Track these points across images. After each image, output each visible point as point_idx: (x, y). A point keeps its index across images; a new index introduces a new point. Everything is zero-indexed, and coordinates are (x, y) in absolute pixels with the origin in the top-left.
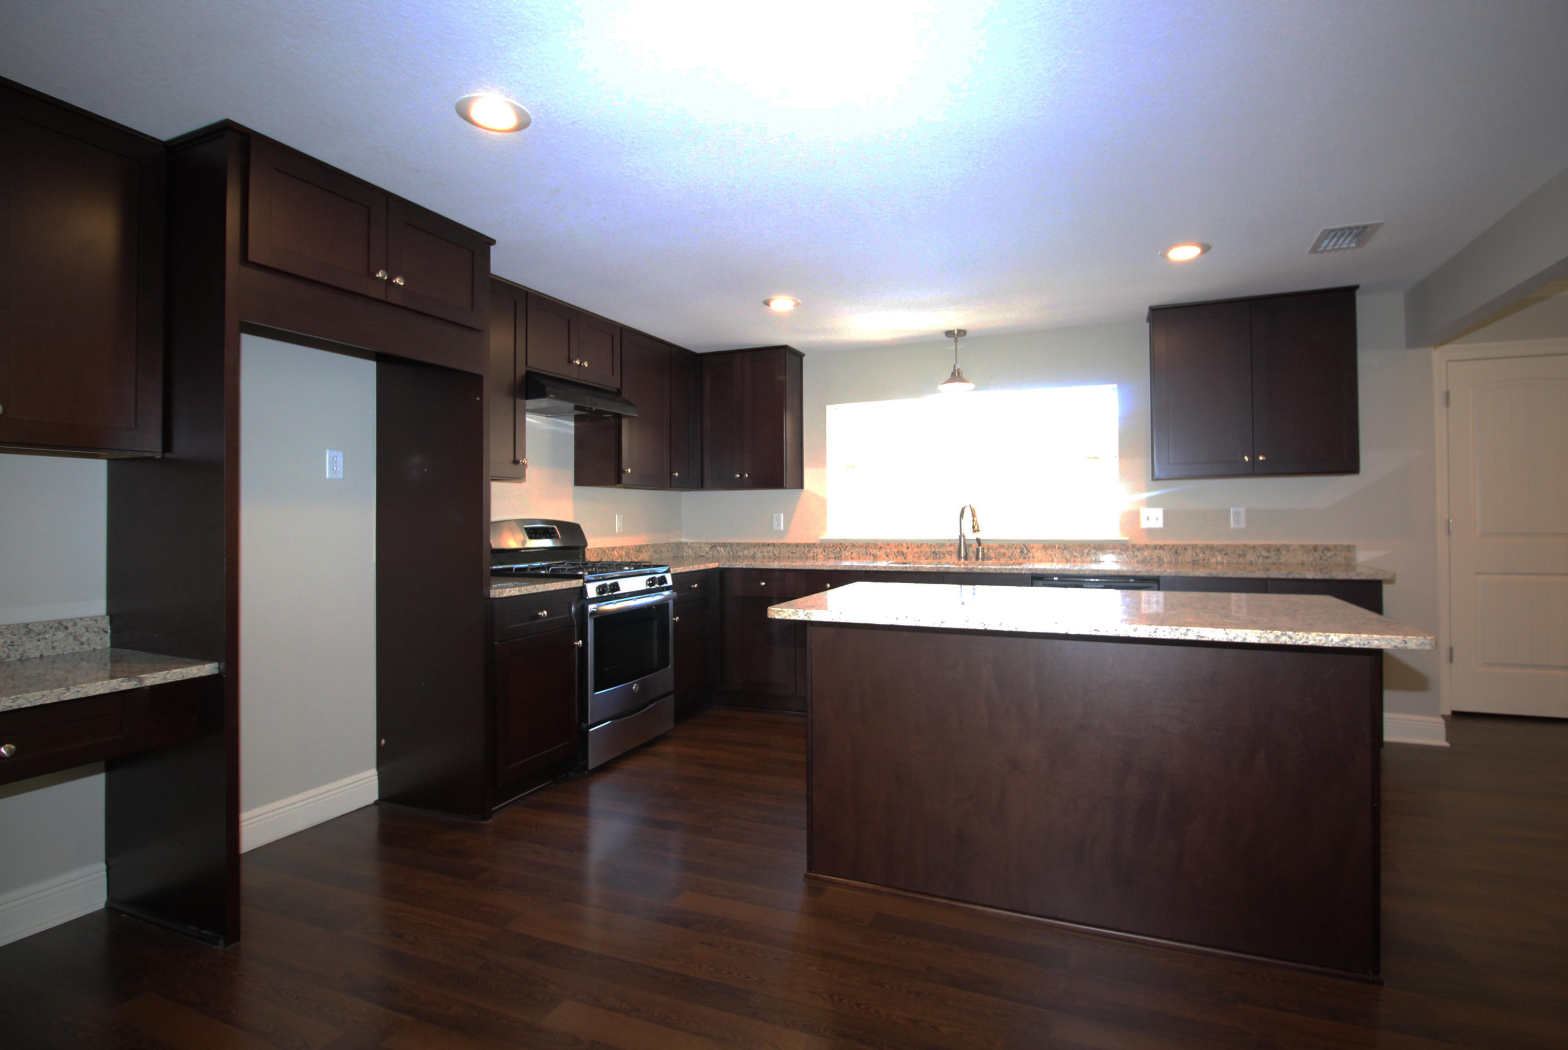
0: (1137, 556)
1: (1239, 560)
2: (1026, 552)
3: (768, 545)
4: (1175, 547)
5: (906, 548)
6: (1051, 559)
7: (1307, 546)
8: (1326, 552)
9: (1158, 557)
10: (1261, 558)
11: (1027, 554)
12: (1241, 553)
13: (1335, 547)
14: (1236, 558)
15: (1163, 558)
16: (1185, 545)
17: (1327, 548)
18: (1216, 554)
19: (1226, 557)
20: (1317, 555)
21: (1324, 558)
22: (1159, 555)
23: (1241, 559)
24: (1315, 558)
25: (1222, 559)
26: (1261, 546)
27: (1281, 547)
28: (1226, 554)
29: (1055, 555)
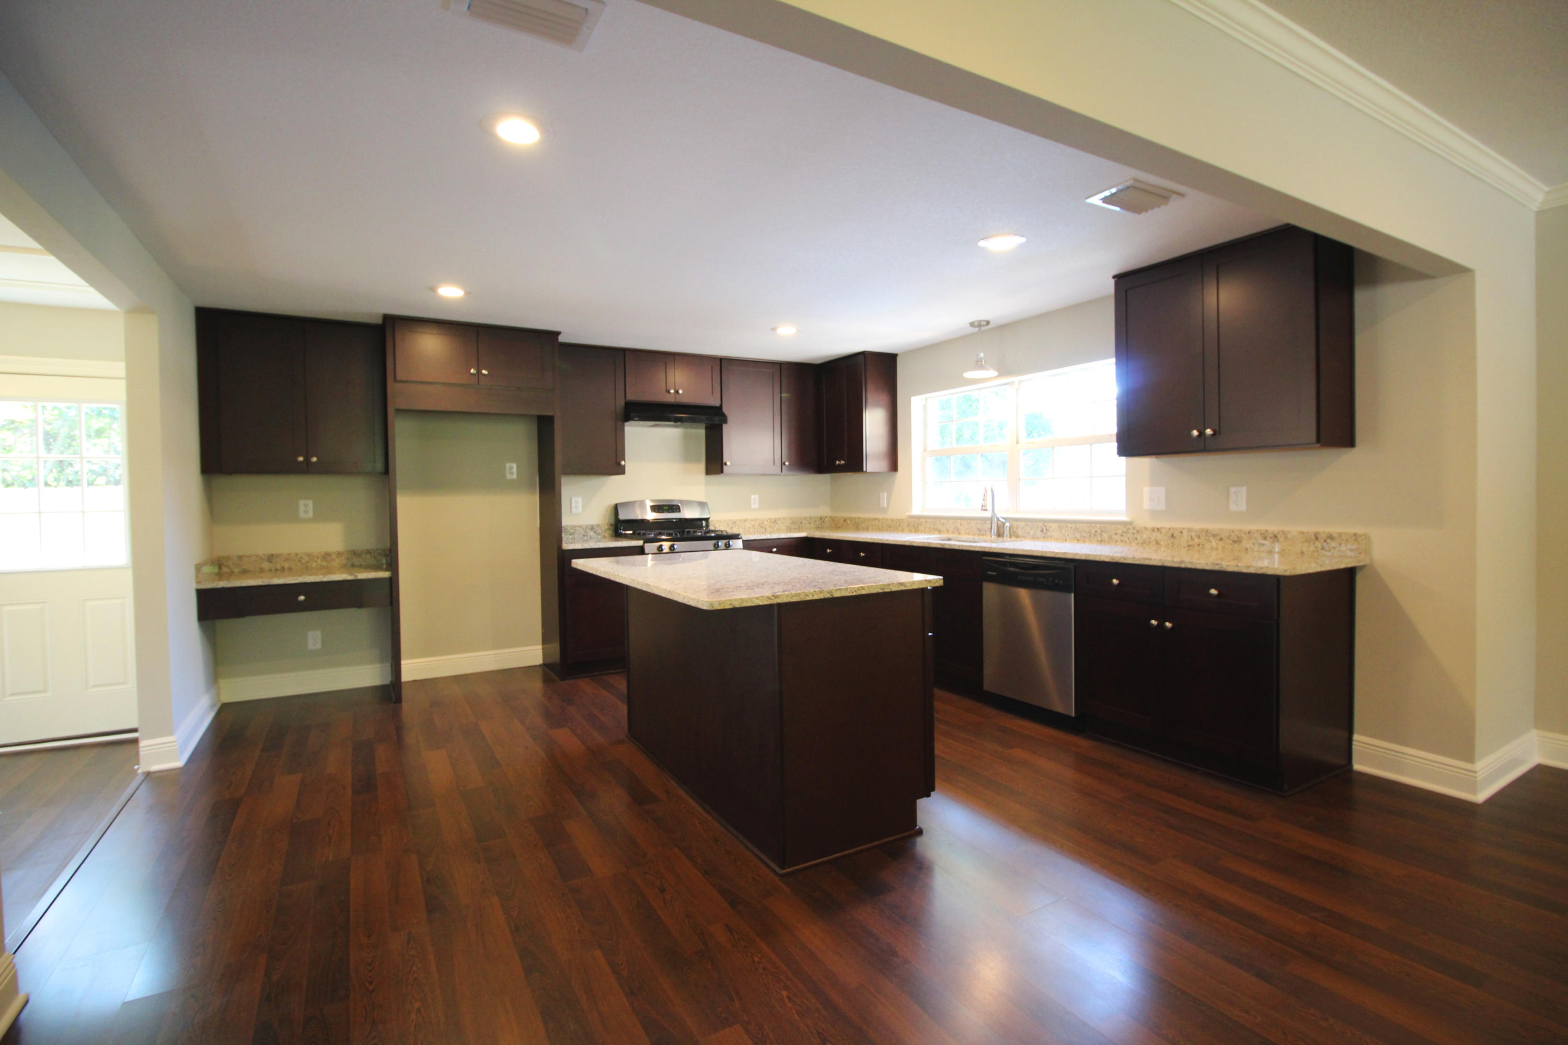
0: (1136, 539)
1: (1233, 546)
2: (1045, 531)
3: (876, 519)
4: (1172, 530)
5: (960, 524)
6: (1064, 538)
7: (1308, 533)
8: (1328, 541)
9: (1155, 540)
10: (1256, 546)
11: (1046, 533)
12: (1236, 539)
13: (1340, 535)
14: (1231, 544)
15: (1160, 541)
16: (1181, 528)
17: (1331, 537)
18: (1211, 539)
19: (1221, 543)
20: (1318, 544)
21: (1327, 548)
22: (1157, 539)
23: (1236, 545)
24: (1317, 547)
25: (1217, 544)
26: (1257, 531)
27: (1278, 534)
28: (1221, 539)
29: (1068, 535)
